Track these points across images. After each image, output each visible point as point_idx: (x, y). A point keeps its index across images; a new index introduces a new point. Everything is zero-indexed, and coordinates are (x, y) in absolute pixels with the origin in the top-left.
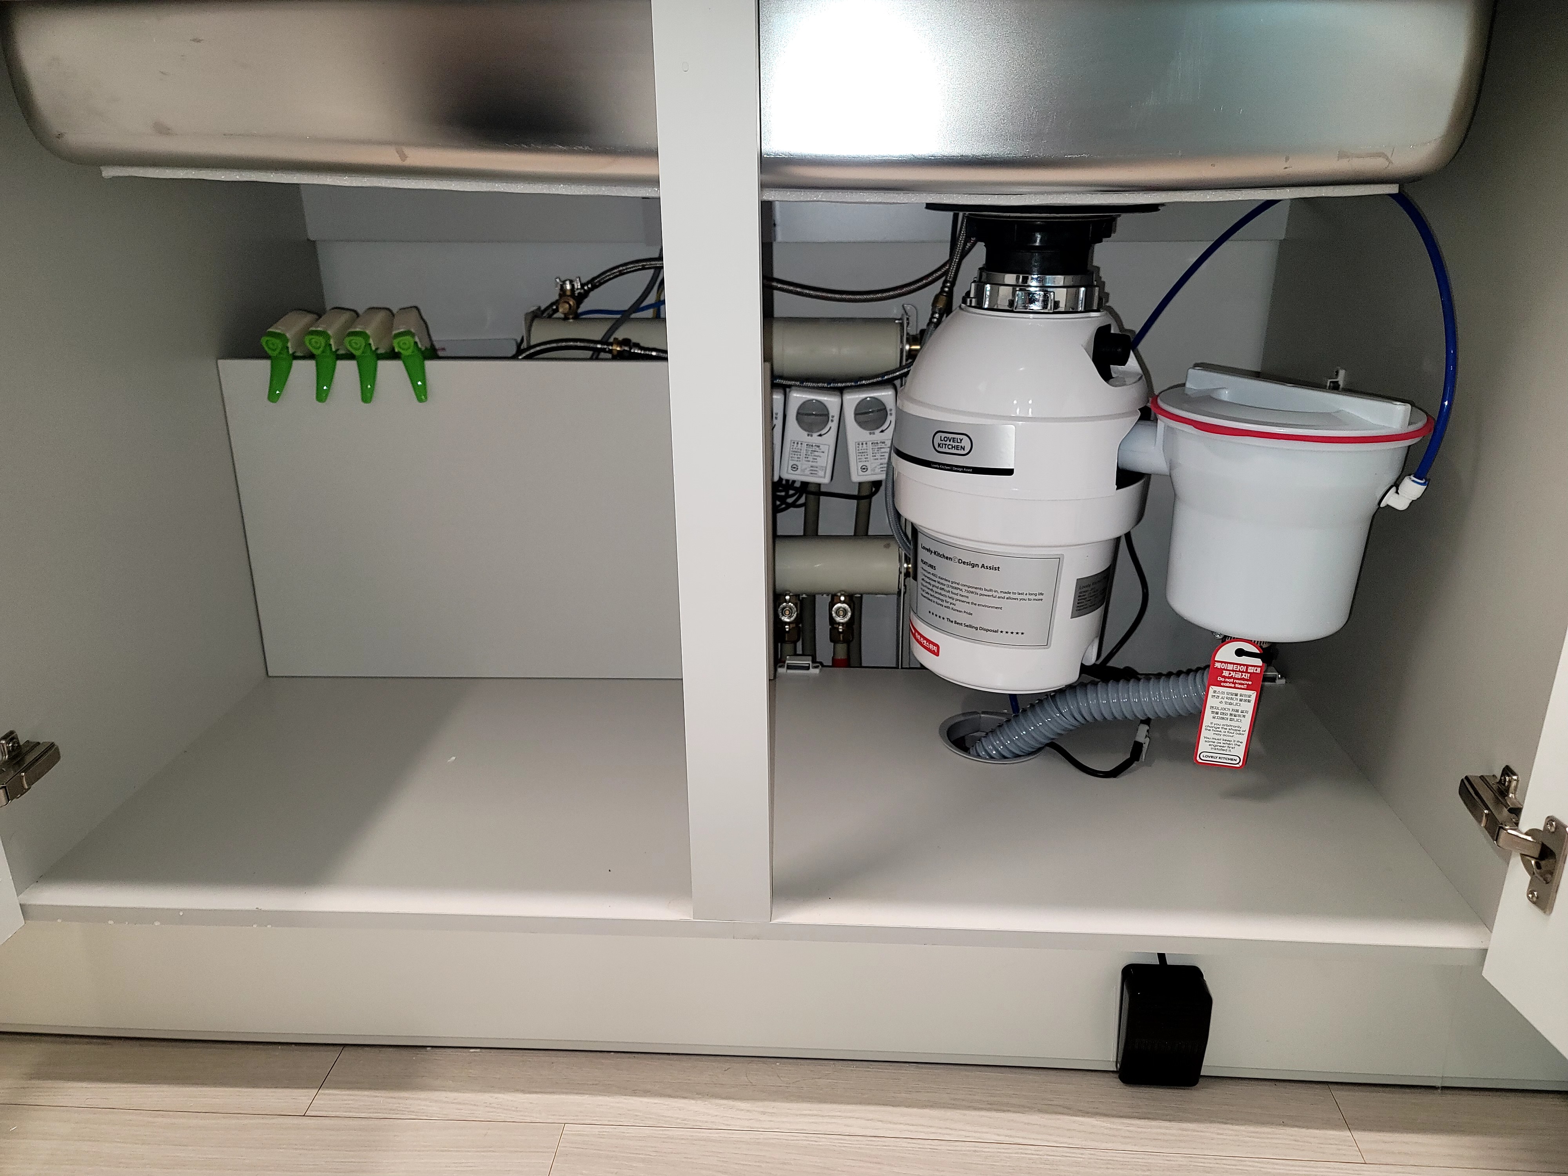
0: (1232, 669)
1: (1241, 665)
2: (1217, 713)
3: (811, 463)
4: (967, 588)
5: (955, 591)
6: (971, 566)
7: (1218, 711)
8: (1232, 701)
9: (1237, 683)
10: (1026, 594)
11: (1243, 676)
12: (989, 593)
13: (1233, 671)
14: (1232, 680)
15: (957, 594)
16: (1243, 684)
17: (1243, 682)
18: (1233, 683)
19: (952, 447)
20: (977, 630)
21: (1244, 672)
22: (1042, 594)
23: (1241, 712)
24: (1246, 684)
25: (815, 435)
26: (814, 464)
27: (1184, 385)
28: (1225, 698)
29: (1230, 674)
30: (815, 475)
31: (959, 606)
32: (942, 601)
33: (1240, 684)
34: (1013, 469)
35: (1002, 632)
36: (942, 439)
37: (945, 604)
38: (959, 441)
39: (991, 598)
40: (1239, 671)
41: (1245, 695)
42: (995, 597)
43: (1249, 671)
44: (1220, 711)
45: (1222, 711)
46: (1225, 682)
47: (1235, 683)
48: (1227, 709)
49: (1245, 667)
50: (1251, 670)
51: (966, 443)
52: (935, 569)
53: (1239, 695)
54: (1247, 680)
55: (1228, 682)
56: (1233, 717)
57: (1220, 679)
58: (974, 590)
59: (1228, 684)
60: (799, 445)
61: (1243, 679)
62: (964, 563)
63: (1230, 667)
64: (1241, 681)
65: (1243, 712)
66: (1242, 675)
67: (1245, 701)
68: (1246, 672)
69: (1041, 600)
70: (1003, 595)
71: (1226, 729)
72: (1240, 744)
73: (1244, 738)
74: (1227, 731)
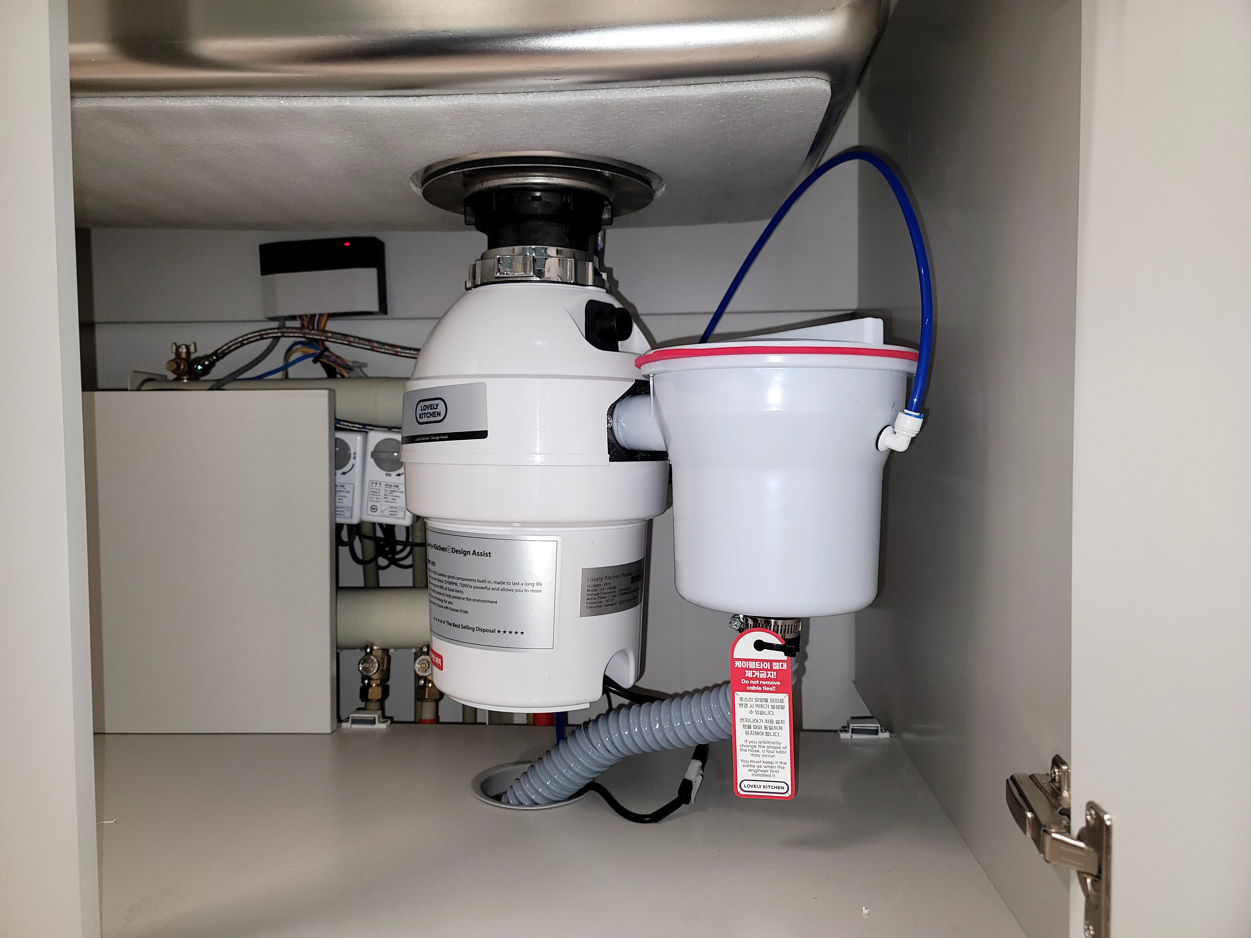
0: (754, 667)
1: (763, 661)
2: (749, 727)
4: (462, 582)
6: (463, 554)
7: (749, 724)
8: (763, 710)
11: (769, 675)
12: (483, 585)
13: (756, 669)
14: (758, 681)
15: (453, 590)
16: (771, 686)
17: (771, 683)
20: (474, 631)
24: (774, 685)
28: (755, 706)
29: (753, 674)
31: (455, 604)
32: (442, 601)
33: (767, 686)
34: (487, 431)
35: (499, 632)
37: (444, 605)
38: (436, 407)
39: (485, 590)
40: (763, 669)
41: (777, 700)
42: (489, 589)
43: (774, 668)
45: (754, 724)
46: (750, 685)
47: (762, 686)
49: (769, 663)
50: (776, 666)
51: (441, 408)
52: (435, 566)
53: (769, 701)
54: (774, 680)
57: (743, 681)
58: (467, 583)
59: (753, 688)
60: (378, 485)
61: (770, 680)
62: (457, 551)
63: (752, 665)
64: (768, 682)
65: (779, 724)
67: (778, 707)
68: (771, 669)
69: (540, 591)
71: (764, 747)
72: (784, 766)
73: (786, 757)
74: (765, 749)
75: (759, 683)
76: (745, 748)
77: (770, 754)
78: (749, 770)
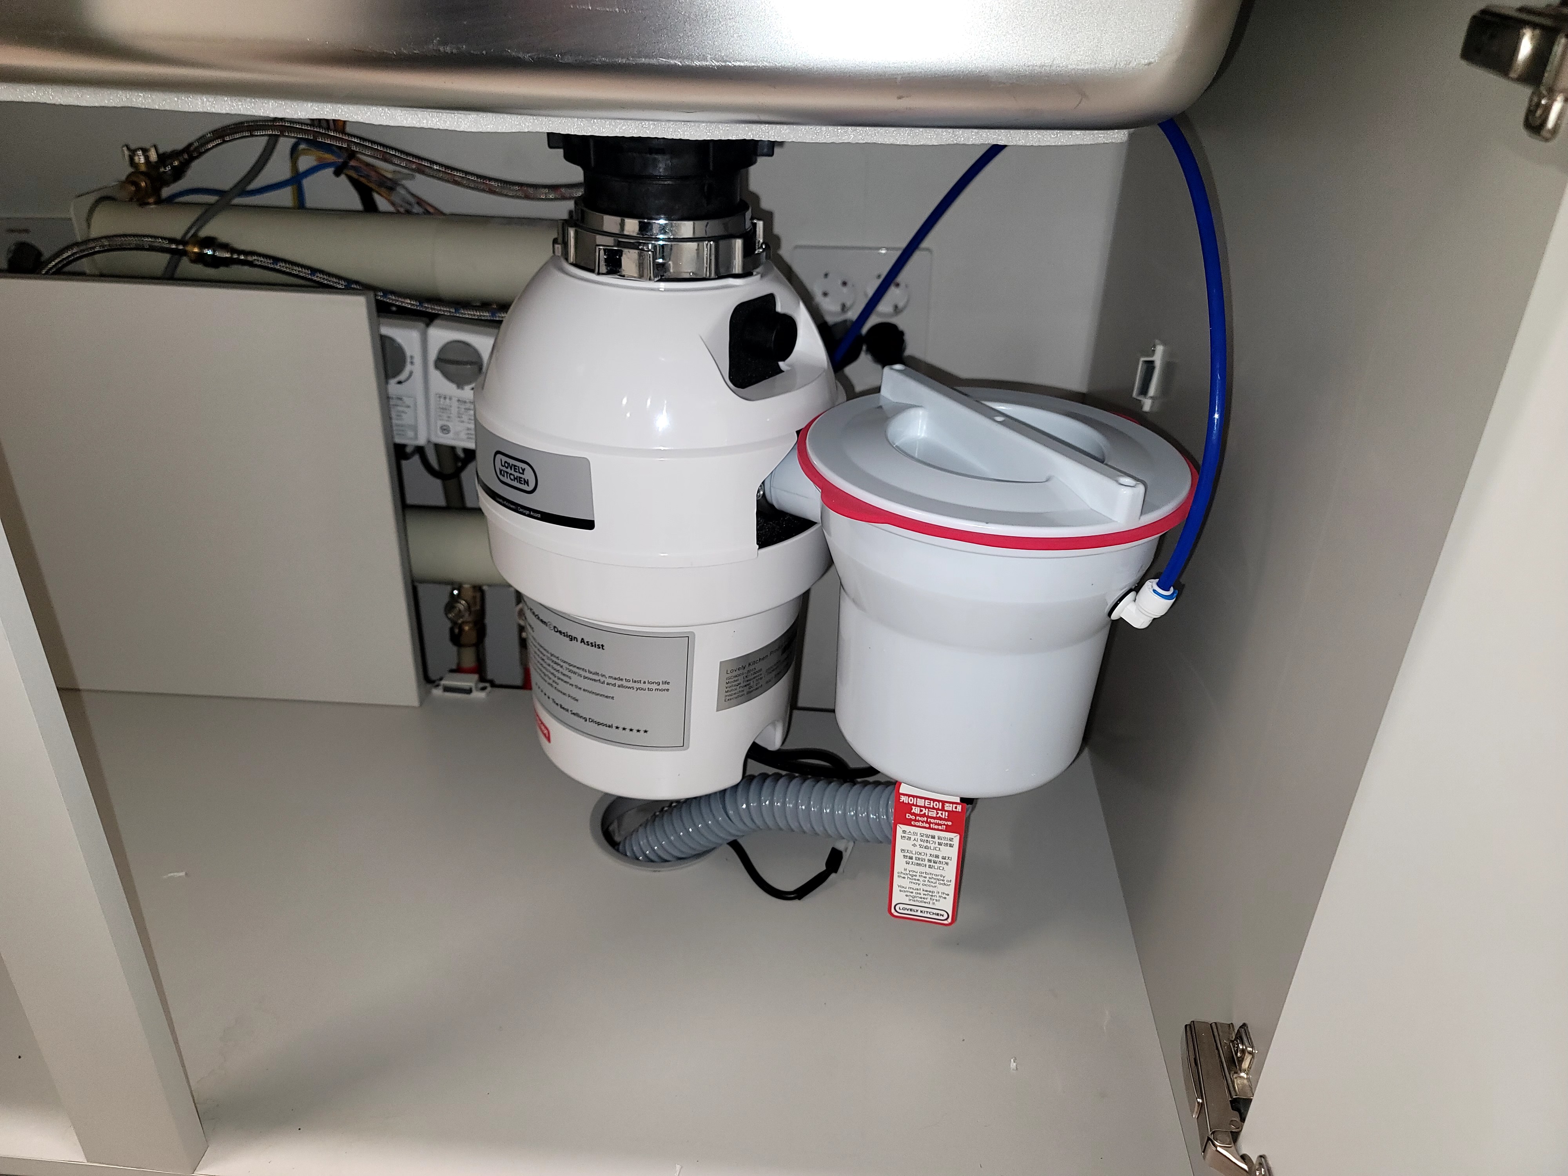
0: (923, 805)
1: (934, 800)
2: (911, 858)
4: (568, 667)
5: (555, 666)
6: (569, 638)
7: (912, 855)
8: (928, 845)
9: (932, 823)
10: (645, 683)
11: (940, 815)
12: (596, 677)
13: (925, 807)
14: (925, 818)
15: (560, 672)
16: (941, 825)
17: (940, 822)
18: (927, 822)
20: (586, 721)
21: (940, 810)
22: (668, 683)
23: (942, 859)
24: (944, 825)
28: (919, 840)
29: (921, 811)
30: (472, 440)
31: (562, 686)
33: (936, 824)
34: (593, 521)
35: (617, 728)
38: (522, 471)
39: (598, 683)
40: (933, 808)
41: (945, 838)
42: (603, 683)
43: (946, 809)
44: (914, 856)
45: (917, 856)
46: (915, 820)
47: (930, 823)
48: (923, 854)
49: (941, 803)
50: (948, 807)
51: (529, 474)
52: (533, 631)
53: (937, 838)
54: (944, 820)
55: (920, 821)
56: (932, 864)
57: (909, 816)
58: (575, 669)
59: (920, 824)
61: (940, 819)
62: (560, 632)
63: (921, 802)
64: (937, 821)
65: (945, 859)
66: (938, 813)
67: (946, 845)
68: (943, 809)
69: (668, 690)
70: (613, 682)
71: (925, 877)
72: (946, 896)
73: (950, 890)
74: (926, 880)
75: (927, 820)
76: (904, 876)
77: (932, 884)
78: (907, 896)
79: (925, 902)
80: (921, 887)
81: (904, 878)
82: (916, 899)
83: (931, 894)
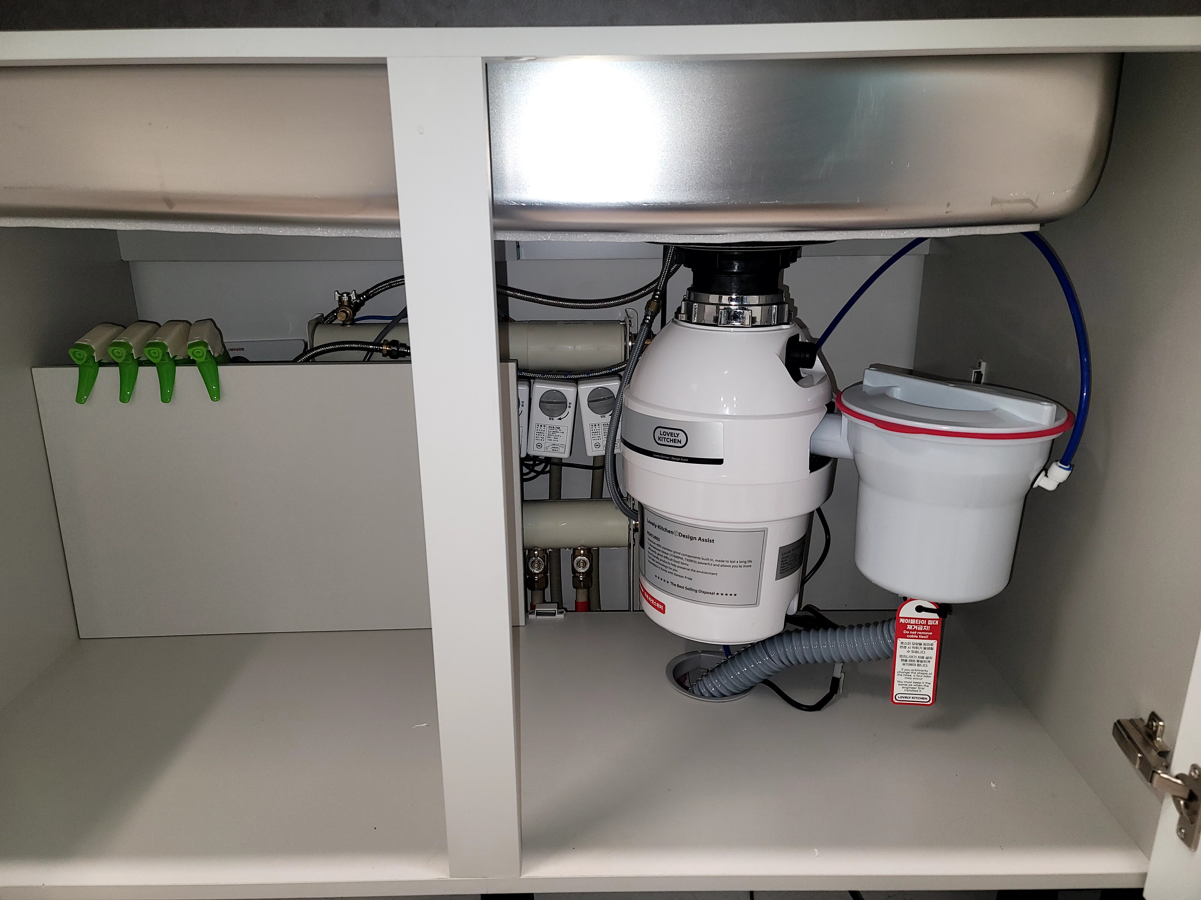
0: (914, 623)
1: (921, 619)
2: (906, 661)
3: (552, 442)
4: (687, 558)
5: (677, 559)
6: (690, 539)
7: (906, 658)
8: (917, 650)
9: (920, 635)
10: (737, 562)
11: (925, 628)
12: (707, 562)
13: (915, 624)
14: (916, 632)
15: (679, 562)
16: (925, 635)
17: (925, 633)
18: (916, 634)
19: (671, 440)
20: (697, 592)
21: (925, 625)
22: (751, 562)
23: (926, 658)
24: (928, 635)
25: (556, 419)
26: (554, 442)
27: (862, 383)
28: (911, 648)
29: (913, 627)
30: (557, 452)
31: (680, 572)
32: (666, 567)
33: (923, 635)
34: (723, 459)
35: (718, 594)
36: (662, 433)
37: (668, 570)
38: (676, 435)
39: (708, 565)
40: (921, 624)
41: (928, 644)
42: (711, 565)
43: (929, 624)
44: (908, 659)
45: (910, 658)
46: (909, 634)
47: (919, 635)
48: (914, 657)
49: (925, 621)
50: (930, 623)
51: (682, 437)
52: (659, 541)
53: (923, 644)
54: (928, 631)
55: (913, 634)
56: (920, 663)
57: (905, 632)
58: (692, 559)
59: (912, 636)
60: (543, 427)
61: (925, 631)
62: (684, 536)
63: (913, 621)
64: (923, 633)
65: (928, 659)
66: (923, 628)
67: (929, 649)
68: (927, 625)
69: (750, 566)
70: (717, 563)
71: (915, 673)
72: (928, 685)
73: (931, 680)
74: (916, 675)
76: (901, 674)
77: (919, 677)
78: (903, 688)
79: (915, 691)
80: (912, 680)
81: (901, 675)
82: (909, 689)
83: (918, 684)
